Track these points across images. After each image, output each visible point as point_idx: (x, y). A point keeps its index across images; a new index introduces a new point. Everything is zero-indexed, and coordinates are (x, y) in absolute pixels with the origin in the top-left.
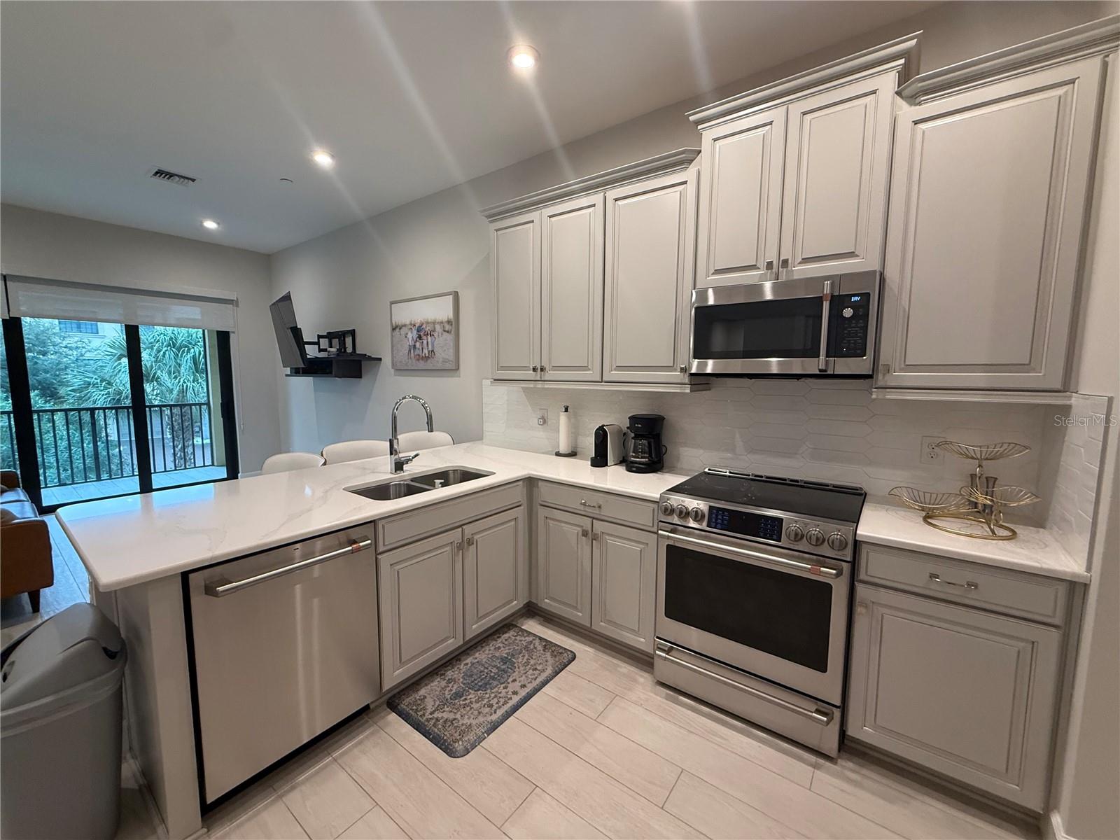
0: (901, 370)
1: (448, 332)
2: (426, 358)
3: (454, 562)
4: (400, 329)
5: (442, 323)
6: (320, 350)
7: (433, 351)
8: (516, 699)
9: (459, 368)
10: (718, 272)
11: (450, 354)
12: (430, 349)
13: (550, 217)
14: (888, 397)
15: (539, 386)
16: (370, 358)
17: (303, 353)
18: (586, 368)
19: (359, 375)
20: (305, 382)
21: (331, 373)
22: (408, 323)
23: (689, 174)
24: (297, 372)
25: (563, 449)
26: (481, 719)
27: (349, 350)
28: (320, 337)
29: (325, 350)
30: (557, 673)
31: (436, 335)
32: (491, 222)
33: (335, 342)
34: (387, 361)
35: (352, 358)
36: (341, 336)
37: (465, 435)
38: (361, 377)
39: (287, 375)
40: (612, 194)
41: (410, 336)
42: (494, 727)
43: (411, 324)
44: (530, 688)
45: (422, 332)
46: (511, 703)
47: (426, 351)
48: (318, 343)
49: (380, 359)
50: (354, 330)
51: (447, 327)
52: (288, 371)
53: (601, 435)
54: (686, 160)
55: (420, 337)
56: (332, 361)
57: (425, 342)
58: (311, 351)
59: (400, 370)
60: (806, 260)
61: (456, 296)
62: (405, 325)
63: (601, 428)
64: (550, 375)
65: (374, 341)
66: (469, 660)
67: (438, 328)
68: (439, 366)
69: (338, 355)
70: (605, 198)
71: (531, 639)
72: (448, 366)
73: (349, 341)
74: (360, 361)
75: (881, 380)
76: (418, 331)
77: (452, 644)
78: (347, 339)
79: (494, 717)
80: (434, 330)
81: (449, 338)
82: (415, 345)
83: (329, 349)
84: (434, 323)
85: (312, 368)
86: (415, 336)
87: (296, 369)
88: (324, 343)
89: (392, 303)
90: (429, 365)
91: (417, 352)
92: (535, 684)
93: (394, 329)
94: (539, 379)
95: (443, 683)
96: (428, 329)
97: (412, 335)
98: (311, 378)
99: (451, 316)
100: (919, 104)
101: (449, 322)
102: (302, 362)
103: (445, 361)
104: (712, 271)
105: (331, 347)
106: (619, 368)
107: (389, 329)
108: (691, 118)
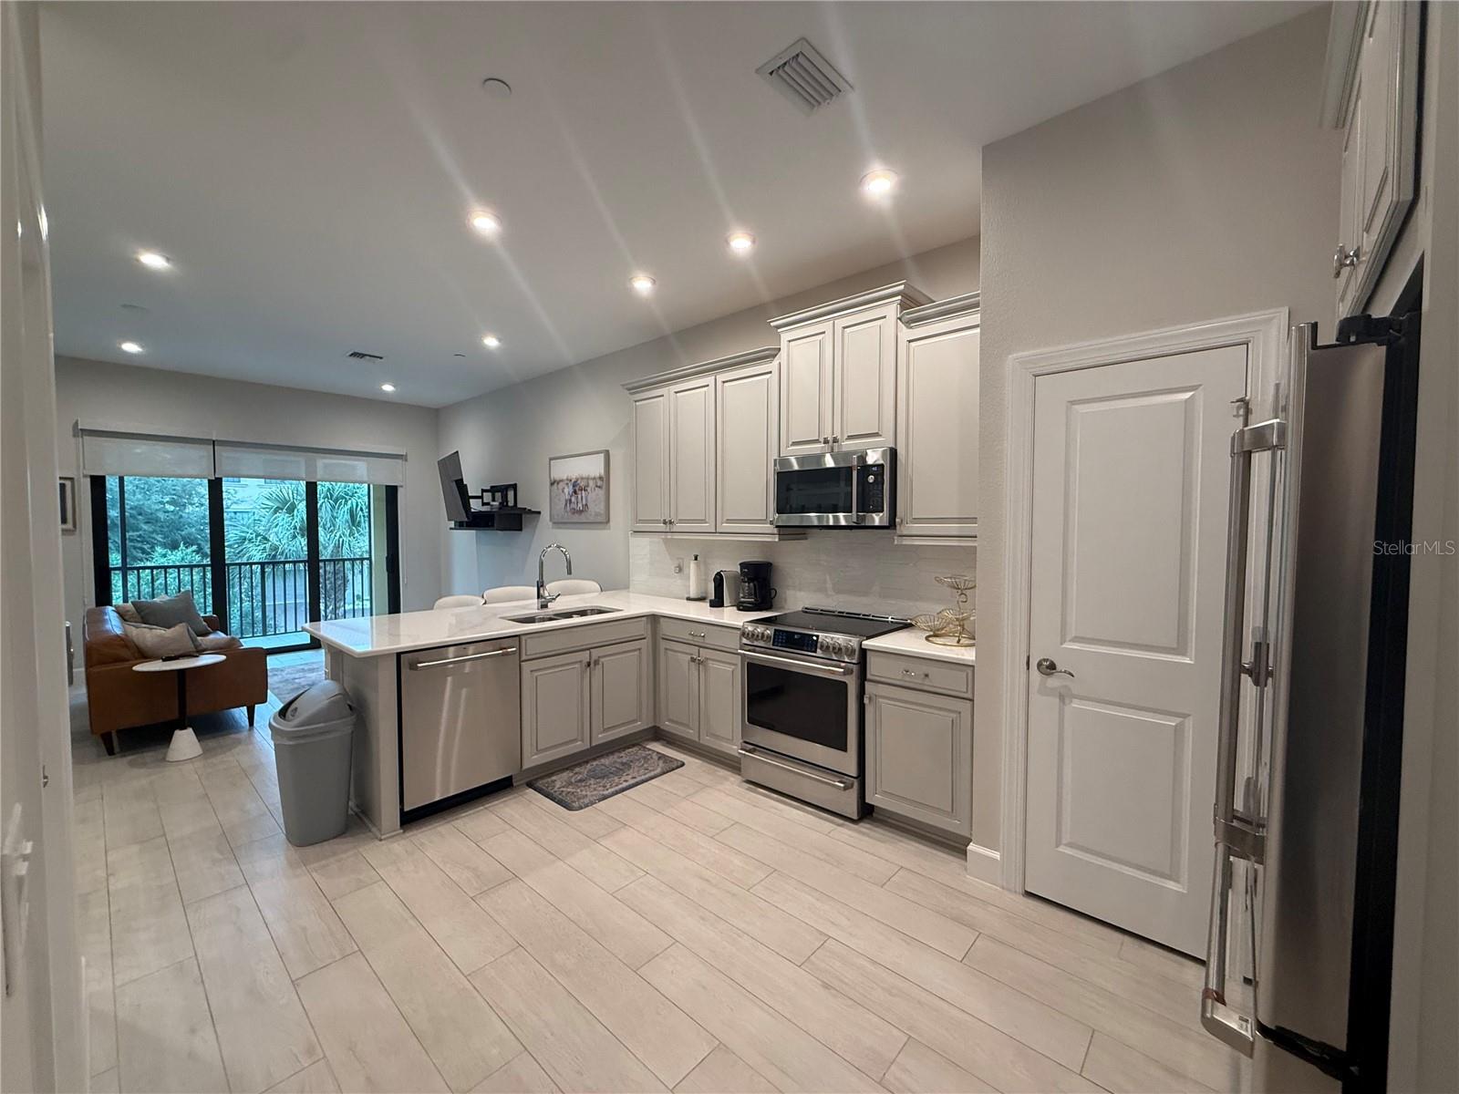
0: (912, 523)
1: (599, 487)
2: (581, 512)
3: (582, 678)
4: (558, 483)
5: (594, 478)
6: (484, 504)
7: (586, 505)
8: (625, 784)
9: (608, 521)
10: (795, 444)
11: (601, 508)
12: (584, 503)
13: (676, 393)
14: (904, 543)
15: (669, 537)
16: (530, 512)
17: (466, 506)
18: (704, 521)
19: (518, 527)
20: (468, 535)
21: (493, 526)
22: (565, 478)
23: (773, 366)
24: (460, 525)
25: (692, 596)
26: (595, 793)
27: (511, 503)
28: (483, 491)
29: (488, 504)
30: (664, 773)
31: (589, 489)
32: (631, 394)
33: (498, 495)
34: (545, 515)
35: (512, 512)
36: (503, 490)
37: (612, 583)
38: (521, 530)
39: (451, 529)
40: (721, 378)
41: (566, 490)
42: (605, 798)
43: (567, 479)
44: (638, 779)
45: (578, 487)
46: (620, 786)
47: (580, 505)
48: (481, 497)
49: (539, 513)
50: (516, 485)
51: (599, 483)
52: (452, 524)
53: (719, 580)
54: (772, 354)
55: (575, 492)
56: (493, 515)
57: (580, 496)
58: (475, 505)
59: (559, 523)
60: (850, 437)
61: (607, 454)
62: (562, 481)
63: (719, 574)
64: (678, 527)
65: (535, 496)
66: (595, 763)
67: (591, 483)
68: (592, 519)
69: (500, 508)
70: (716, 380)
71: (650, 752)
72: (600, 519)
73: (511, 494)
74: (521, 515)
75: (901, 530)
76: (574, 486)
77: (579, 746)
78: (509, 493)
79: (606, 792)
80: (588, 486)
81: (601, 492)
82: (570, 500)
83: (492, 503)
84: (588, 479)
85: (476, 521)
86: (571, 490)
87: (460, 522)
88: (487, 497)
89: (551, 459)
90: (583, 518)
91: (573, 506)
92: (643, 777)
93: (552, 484)
94: (668, 530)
95: (571, 774)
96: (582, 484)
97: (569, 490)
98: (474, 532)
99: (602, 472)
100: (911, 328)
101: (601, 478)
102: (465, 515)
103: (597, 514)
104: (790, 443)
105: (494, 500)
106: (729, 521)
107: (548, 484)
108: (772, 324)
